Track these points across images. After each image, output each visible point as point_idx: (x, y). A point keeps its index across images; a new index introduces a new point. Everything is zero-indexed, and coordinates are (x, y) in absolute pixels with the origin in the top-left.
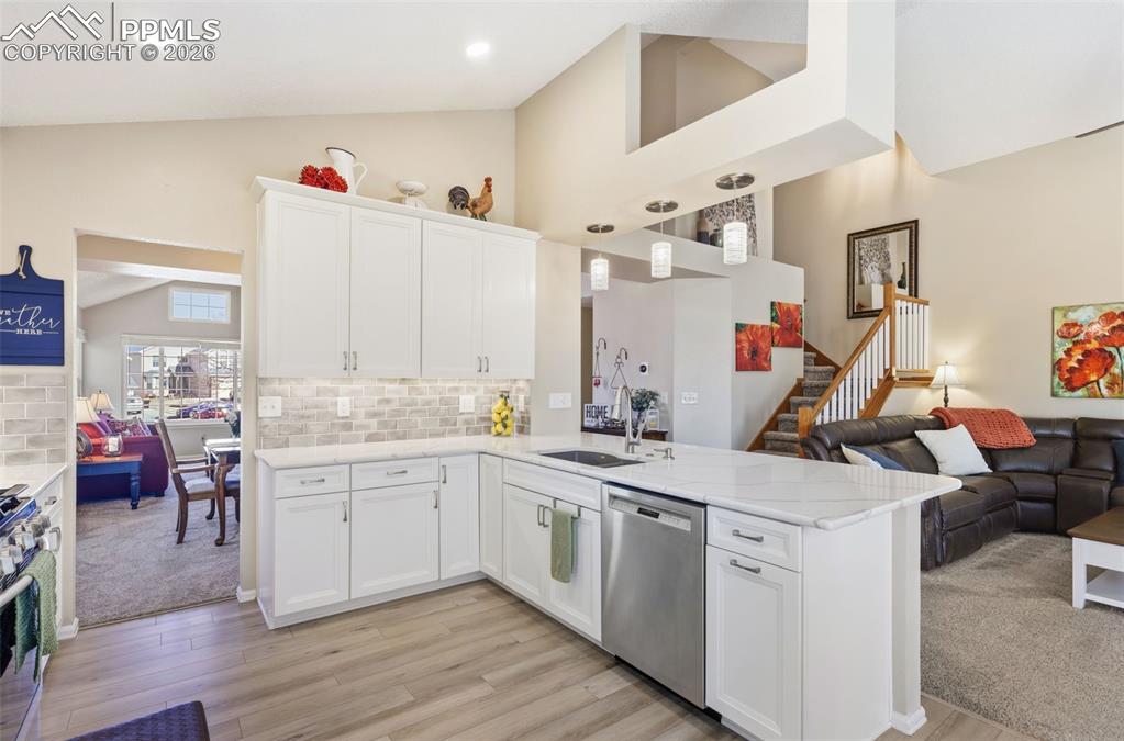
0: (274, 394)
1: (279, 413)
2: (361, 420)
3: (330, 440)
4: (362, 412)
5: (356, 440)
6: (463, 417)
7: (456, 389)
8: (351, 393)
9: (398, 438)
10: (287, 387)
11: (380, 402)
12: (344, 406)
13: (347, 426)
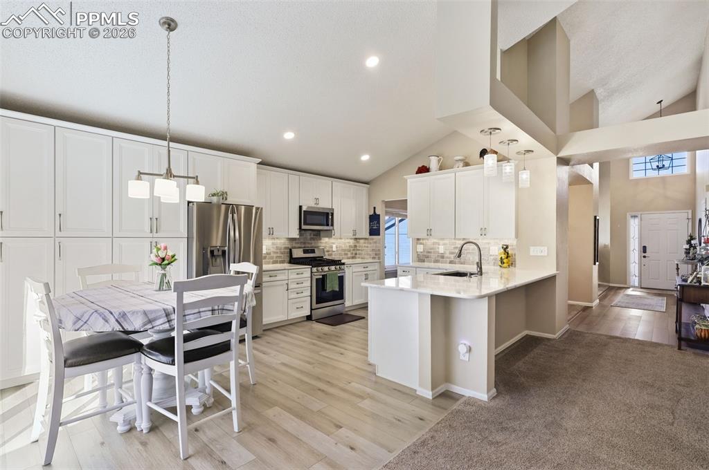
0: (421, 244)
1: (422, 251)
2: (447, 255)
3: (436, 261)
4: (448, 252)
5: (446, 263)
6: (492, 257)
7: (489, 243)
8: (444, 244)
9: (462, 264)
10: (424, 241)
11: (454, 248)
12: (441, 250)
13: (443, 257)
